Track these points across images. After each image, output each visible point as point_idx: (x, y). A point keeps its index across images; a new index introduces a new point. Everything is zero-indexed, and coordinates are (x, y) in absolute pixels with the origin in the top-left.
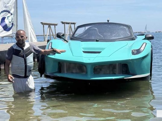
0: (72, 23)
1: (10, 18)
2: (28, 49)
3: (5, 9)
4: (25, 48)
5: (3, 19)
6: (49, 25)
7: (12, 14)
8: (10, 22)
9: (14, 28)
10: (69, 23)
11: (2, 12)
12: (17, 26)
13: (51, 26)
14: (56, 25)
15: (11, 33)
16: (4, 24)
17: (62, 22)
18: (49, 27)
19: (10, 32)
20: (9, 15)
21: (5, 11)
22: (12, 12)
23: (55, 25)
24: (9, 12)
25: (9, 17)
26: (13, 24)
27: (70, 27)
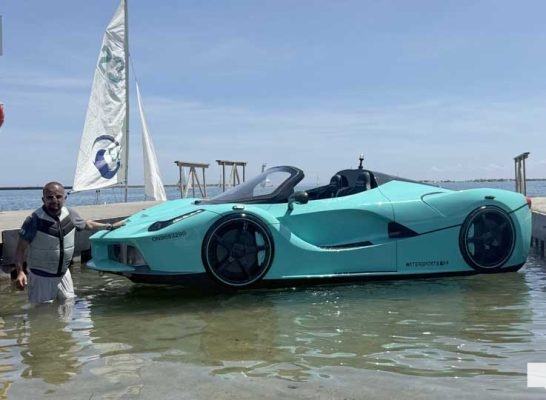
0: (238, 164)
1: (114, 152)
2: (67, 220)
3: (104, 134)
4: (61, 218)
5: (101, 153)
6: (193, 166)
7: (117, 144)
8: (113, 160)
9: (121, 171)
10: (232, 164)
11: (98, 139)
12: (127, 167)
13: (196, 168)
14: (207, 166)
15: (116, 182)
16: (101, 163)
17: (219, 161)
18: (192, 170)
19: (114, 181)
20: (113, 145)
21: (103, 138)
22: (118, 139)
23: (204, 166)
24: (113, 140)
25: (112, 149)
26: (119, 163)
27: (236, 171)
